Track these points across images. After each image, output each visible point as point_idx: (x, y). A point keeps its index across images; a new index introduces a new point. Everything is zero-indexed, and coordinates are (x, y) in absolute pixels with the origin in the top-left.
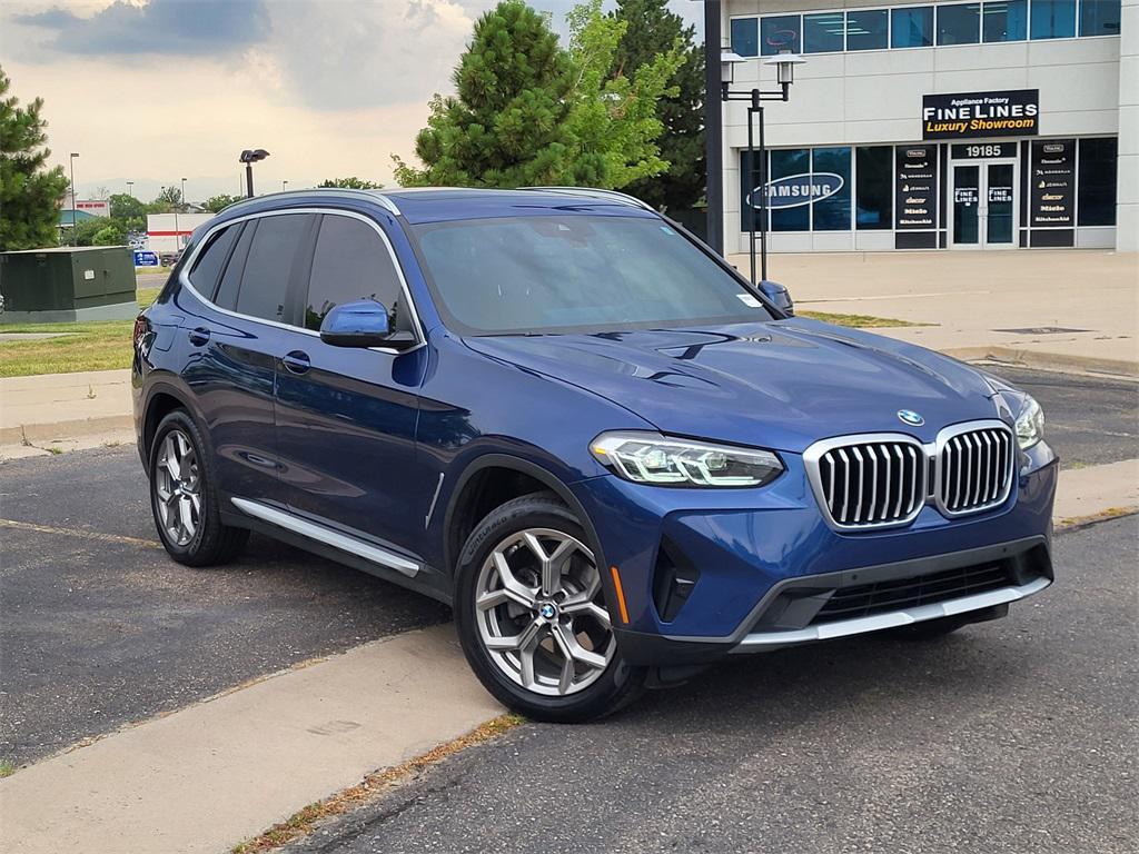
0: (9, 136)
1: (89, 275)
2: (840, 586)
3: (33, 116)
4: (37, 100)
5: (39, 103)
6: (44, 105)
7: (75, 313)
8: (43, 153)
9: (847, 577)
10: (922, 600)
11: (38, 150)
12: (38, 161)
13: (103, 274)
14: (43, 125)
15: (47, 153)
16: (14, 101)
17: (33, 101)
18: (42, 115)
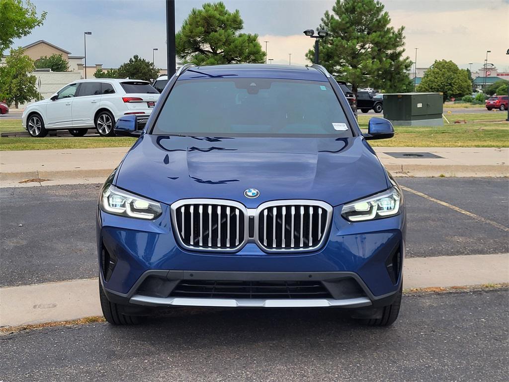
0: (387, 43)
1: (420, 105)
2: (182, 278)
3: (400, 34)
4: (402, 27)
5: (403, 28)
6: (405, 29)
7: (411, 122)
8: (402, 50)
9: (186, 274)
10: (252, 295)
11: (399, 49)
12: (400, 54)
13: (426, 105)
14: (404, 38)
15: (404, 50)
16: (392, 28)
17: (400, 27)
18: (404, 34)
